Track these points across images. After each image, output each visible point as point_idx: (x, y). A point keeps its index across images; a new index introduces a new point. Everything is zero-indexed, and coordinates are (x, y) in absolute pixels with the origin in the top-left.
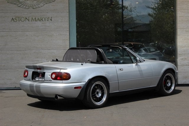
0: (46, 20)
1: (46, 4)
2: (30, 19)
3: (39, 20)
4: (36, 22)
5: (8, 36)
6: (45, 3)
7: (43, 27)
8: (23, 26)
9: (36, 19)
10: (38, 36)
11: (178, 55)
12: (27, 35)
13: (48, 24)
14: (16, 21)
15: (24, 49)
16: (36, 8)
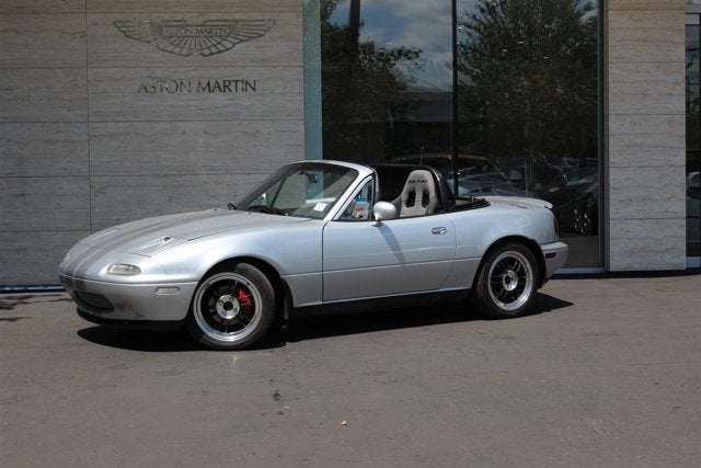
0: (239, 90)
1: (242, 41)
2: (194, 85)
3: (219, 87)
4: (211, 95)
5: (128, 134)
6: (236, 41)
7: (232, 109)
8: (172, 106)
9: (212, 85)
10: (215, 135)
11: (611, 190)
12: (184, 133)
13: (244, 99)
14: (153, 90)
15: (174, 173)
16: (212, 54)
